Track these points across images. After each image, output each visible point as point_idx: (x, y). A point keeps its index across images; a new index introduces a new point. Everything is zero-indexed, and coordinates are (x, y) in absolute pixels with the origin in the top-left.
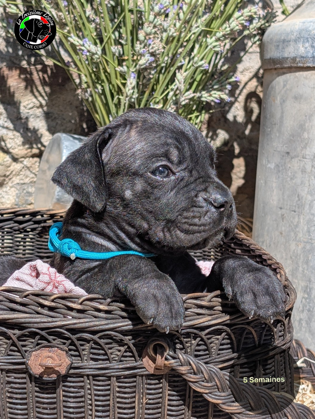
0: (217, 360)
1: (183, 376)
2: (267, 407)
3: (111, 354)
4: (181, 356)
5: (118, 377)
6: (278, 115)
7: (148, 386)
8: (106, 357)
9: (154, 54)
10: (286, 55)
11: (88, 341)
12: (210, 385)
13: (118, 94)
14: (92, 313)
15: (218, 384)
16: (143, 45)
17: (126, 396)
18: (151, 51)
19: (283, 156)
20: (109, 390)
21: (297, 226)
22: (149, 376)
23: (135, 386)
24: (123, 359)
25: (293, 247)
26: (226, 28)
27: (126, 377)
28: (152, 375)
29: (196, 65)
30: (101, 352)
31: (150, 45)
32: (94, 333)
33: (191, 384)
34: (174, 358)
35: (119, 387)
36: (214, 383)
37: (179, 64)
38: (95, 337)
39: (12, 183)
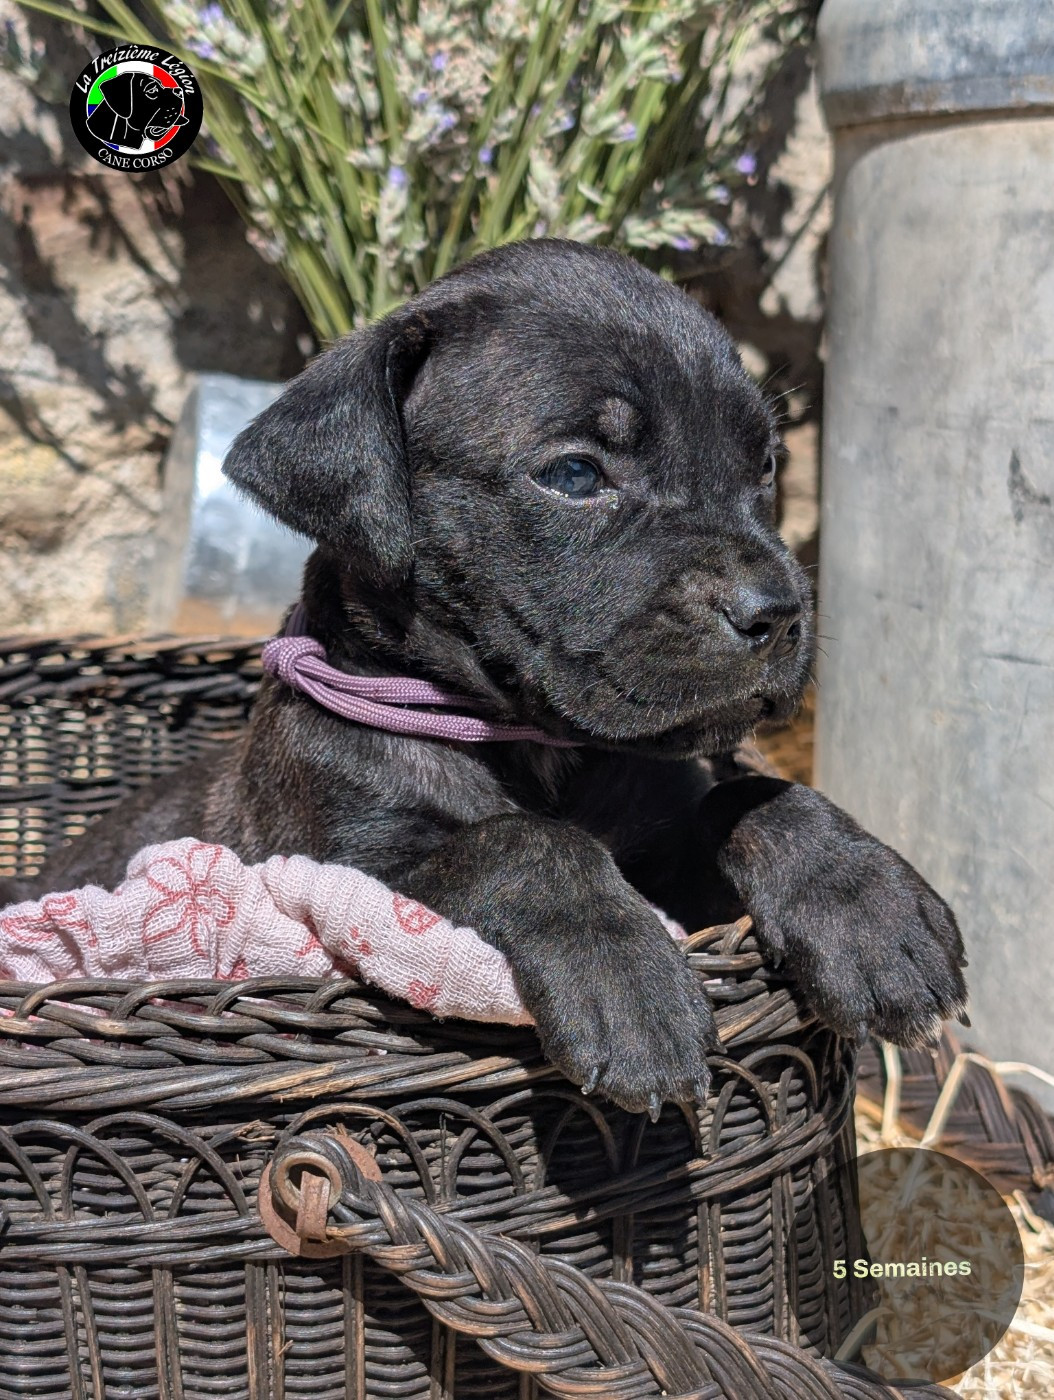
0: (541, 1205)
1: (400, 1278)
2: (716, 1379)
3: (148, 1187)
4: (385, 1210)
5: (179, 1271)
6: (862, 283)
7: (291, 1297)
8: (128, 1200)
10: (874, 76)
11: (62, 1144)
12: (498, 1307)
14: (71, 1047)
15: (529, 1305)
17: (213, 1330)
20: (149, 1311)
22: (288, 1265)
23: (239, 1300)
24: (190, 1204)
27: (206, 1267)
28: (299, 1260)
30: (112, 1182)
32: (78, 1117)
33: (432, 1306)
34: (366, 1216)
35: (186, 1301)
36: (513, 1302)
38: (84, 1134)
39: (90, 536)
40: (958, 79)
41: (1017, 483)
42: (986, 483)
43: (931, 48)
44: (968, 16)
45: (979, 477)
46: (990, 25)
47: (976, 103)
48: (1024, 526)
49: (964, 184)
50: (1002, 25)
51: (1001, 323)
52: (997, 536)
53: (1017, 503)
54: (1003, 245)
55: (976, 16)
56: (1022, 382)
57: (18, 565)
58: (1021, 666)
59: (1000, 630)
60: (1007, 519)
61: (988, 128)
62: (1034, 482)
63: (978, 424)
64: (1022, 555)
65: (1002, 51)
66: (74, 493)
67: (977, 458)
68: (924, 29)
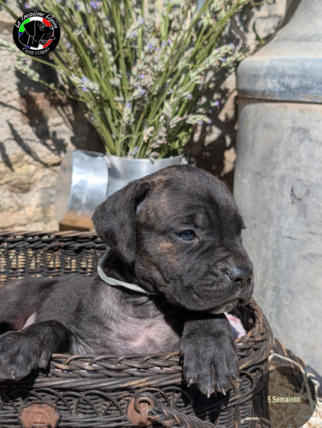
3: (98, 408)
6: (250, 139)
8: (92, 411)
9: (146, 87)
10: (257, 88)
13: (118, 118)
16: (136, 79)
18: (143, 84)
19: (255, 175)
21: (267, 235)
24: (108, 412)
25: (264, 252)
26: (206, 64)
29: (181, 96)
31: (142, 79)
37: (168, 93)
38: (82, 395)
39: (37, 188)
40: (281, 92)
41: (293, 194)
42: (284, 194)
43: (274, 84)
44: (284, 77)
45: (283, 192)
46: (290, 80)
47: (286, 99)
48: (294, 205)
49: (281, 119)
50: (293, 80)
51: (290, 154)
52: (287, 207)
53: (292, 200)
54: (291, 135)
55: (286, 77)
56: (295, 170)
57: (18, 196)
58: (292, 240)
59: (287, 231)
60: (290, 203)
61: (288, 105)
62: (297, 194)
63: (283, 179)
64: (293, 212)
65: (293, 87)
66: (33, 177)
67: (282, 187)
68: (272, 79)
